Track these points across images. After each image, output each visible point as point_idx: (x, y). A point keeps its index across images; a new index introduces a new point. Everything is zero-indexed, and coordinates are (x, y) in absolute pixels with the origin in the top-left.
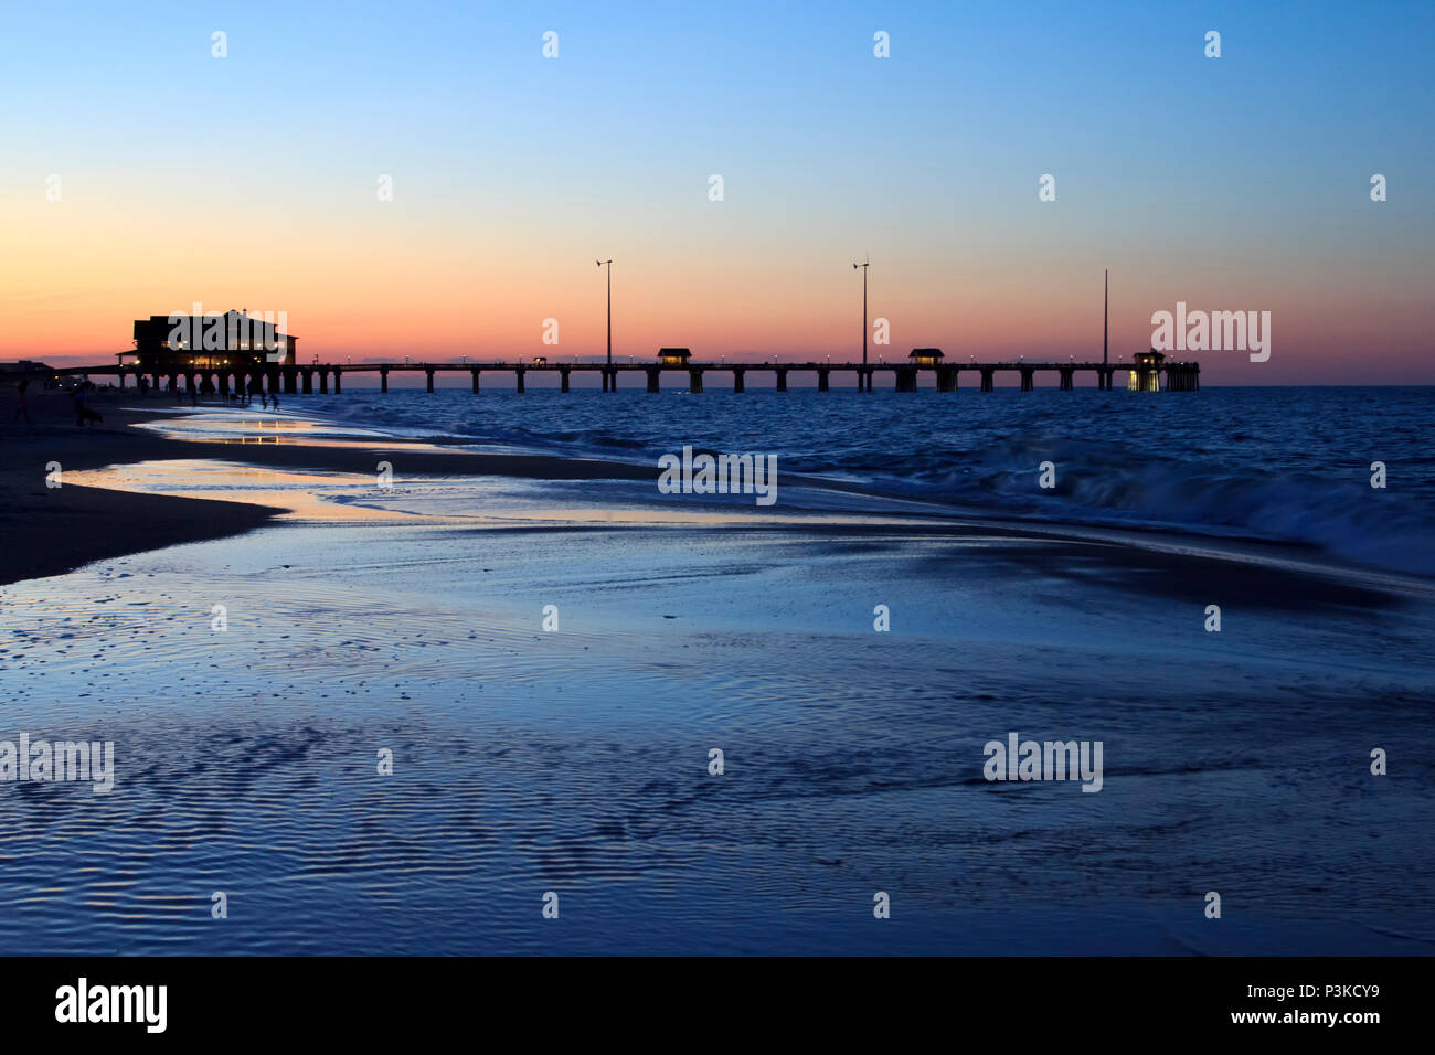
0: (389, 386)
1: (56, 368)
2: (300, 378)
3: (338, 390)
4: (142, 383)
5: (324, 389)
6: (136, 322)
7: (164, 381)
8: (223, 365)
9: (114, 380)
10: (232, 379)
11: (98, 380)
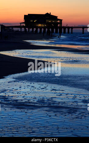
0: (84, 32)
1: (6, 26)
2: (63, 30)
3: (72, 33)
4: (25, 30)
5: (68, 32)
6: (25, 15)
7: (31, 30)
8: (44, 26)
9: (19, 29)
10: (47, 29)
11: (15, 29)
